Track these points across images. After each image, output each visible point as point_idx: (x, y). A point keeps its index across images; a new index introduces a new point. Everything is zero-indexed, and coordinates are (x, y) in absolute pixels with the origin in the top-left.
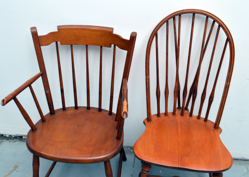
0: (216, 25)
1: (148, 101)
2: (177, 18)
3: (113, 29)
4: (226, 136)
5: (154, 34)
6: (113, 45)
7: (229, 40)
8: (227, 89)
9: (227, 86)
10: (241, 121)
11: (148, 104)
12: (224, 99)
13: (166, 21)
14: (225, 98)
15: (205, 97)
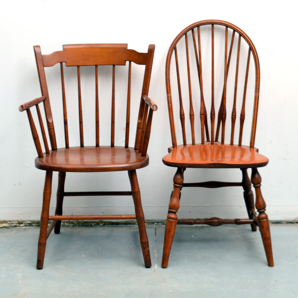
0: (237, 34)
1: (172, 123)
2: (196, 29)
3: (127, 45)
4: (272, 184)
5: (173, 48)
6: (128, 62)
7: (252, 49)
8: (257, 101)
9: (257, 97)
10: (285, 159)
11: (172, 126)
12: (255, 112)
13: (184, 33)
14: (256, 110)
15: (235, 116)
